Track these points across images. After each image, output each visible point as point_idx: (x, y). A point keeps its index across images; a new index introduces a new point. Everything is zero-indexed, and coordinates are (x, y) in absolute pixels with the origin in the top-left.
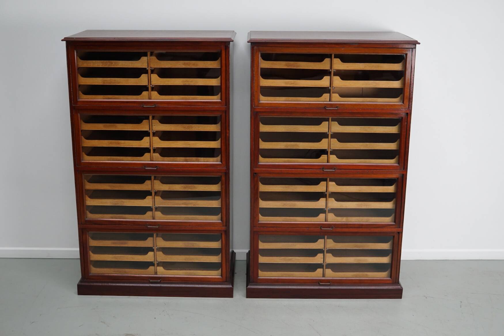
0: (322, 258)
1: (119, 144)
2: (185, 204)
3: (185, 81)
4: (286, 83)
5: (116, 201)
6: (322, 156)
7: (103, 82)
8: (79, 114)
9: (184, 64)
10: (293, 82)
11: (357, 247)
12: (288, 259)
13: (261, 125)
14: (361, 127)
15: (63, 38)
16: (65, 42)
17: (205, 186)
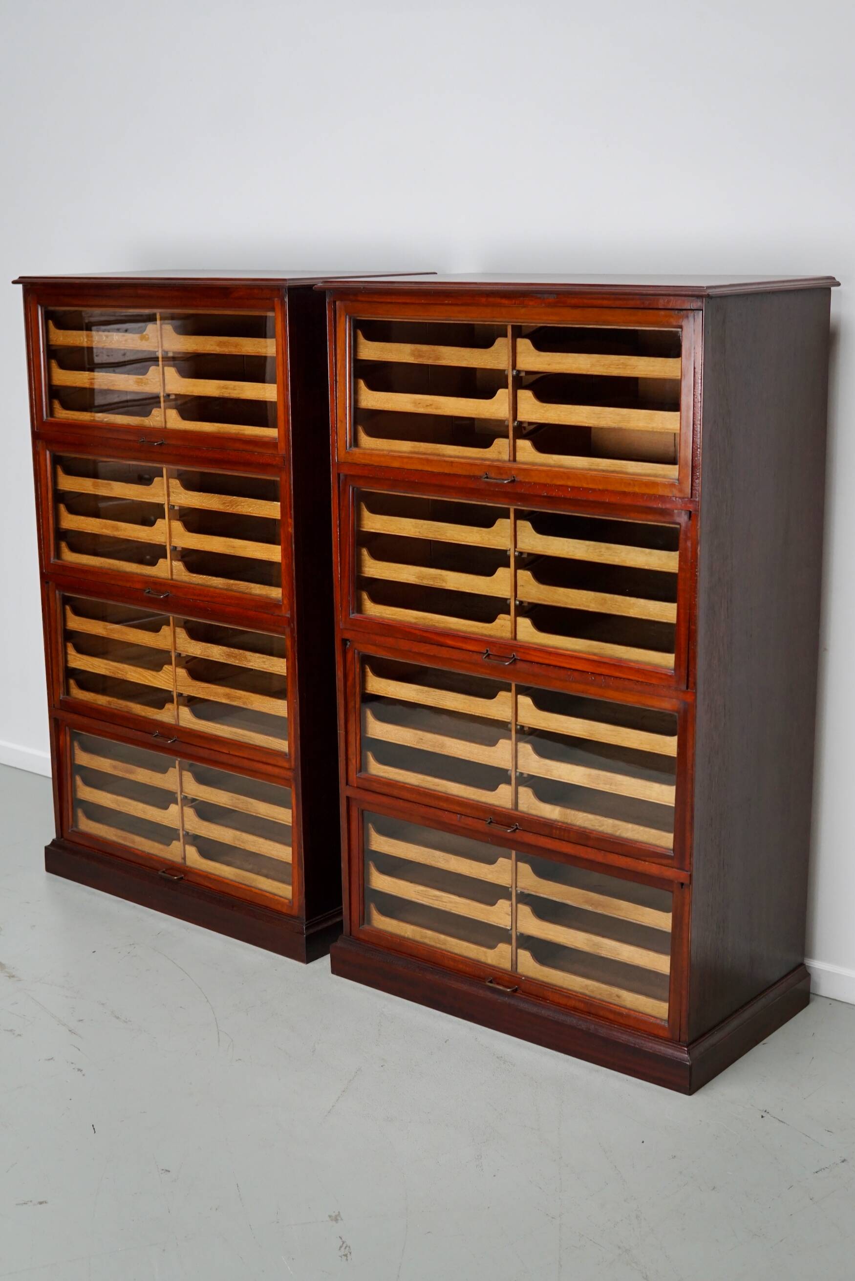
0: (509, 915)
1: (117, 529)
2: (228, 696)
3: (223, 388)
4: (415, 403)
5: (116, 667)
6: (499, 616)
7: (90, 381)
8: (48, 453)
9: (220, 344)
10: (431, 403)
11: (592, 905)
12: (434, 896)
13: (366, 513)
14: (587, 542)
15: (16, 278)
16: (20, 286)
17: (264, 660)
